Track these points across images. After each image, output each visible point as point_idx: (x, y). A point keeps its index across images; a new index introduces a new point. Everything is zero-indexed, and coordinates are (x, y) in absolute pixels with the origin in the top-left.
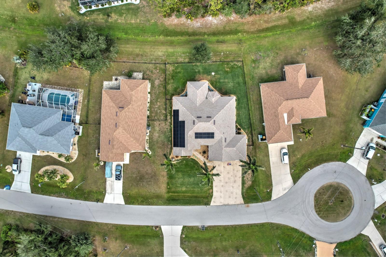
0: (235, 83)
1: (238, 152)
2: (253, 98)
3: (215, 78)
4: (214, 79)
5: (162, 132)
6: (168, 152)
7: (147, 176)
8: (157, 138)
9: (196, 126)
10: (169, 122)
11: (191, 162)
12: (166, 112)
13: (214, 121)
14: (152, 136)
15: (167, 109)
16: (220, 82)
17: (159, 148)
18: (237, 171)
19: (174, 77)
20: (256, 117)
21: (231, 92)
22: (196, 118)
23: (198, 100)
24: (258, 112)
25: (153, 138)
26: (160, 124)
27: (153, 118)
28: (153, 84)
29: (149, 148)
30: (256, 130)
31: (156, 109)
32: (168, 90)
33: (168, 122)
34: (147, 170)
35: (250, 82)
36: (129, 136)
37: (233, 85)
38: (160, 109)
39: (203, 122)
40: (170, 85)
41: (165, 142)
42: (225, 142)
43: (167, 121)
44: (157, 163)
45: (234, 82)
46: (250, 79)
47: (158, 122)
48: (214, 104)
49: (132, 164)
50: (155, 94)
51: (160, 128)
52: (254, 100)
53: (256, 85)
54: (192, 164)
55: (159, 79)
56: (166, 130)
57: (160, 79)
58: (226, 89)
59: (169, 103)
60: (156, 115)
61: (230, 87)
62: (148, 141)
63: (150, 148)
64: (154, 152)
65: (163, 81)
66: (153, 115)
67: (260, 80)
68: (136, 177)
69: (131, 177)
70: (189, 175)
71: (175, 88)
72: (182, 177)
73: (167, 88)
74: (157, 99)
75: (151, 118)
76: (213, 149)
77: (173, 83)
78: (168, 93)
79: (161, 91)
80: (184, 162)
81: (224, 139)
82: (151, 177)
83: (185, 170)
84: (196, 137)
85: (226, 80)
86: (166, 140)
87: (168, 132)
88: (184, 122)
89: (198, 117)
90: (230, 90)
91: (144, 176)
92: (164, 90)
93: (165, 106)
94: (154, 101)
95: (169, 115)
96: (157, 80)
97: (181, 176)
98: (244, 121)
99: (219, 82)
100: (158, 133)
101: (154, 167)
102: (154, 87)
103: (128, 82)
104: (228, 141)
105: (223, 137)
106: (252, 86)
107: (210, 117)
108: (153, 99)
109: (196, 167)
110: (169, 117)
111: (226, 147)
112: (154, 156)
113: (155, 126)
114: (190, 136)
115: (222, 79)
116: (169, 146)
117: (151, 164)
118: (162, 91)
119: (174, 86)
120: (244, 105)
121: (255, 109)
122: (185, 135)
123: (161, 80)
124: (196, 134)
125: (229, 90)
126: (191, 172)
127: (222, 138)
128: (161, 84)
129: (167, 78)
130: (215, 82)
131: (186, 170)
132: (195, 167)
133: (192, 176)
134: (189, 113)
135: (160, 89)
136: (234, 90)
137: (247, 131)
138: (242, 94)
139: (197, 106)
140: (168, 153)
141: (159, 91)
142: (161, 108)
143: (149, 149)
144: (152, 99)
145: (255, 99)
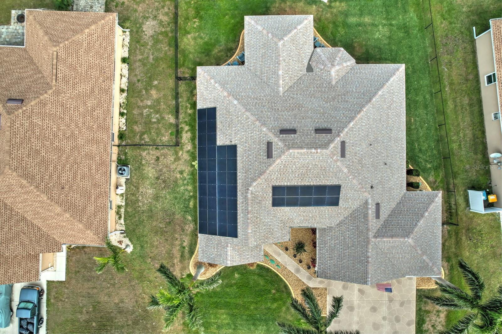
0: (395, 28)
1: (420, 252)
2: (450, 76)
3: (332, 13)
4: (329, 15)
5: (164, 181)
6: (185, 244)
7: (120, 320)
8: (150, 200)
9: (277, 163)
10: (188, 152)
11: (256, 277)
12: (177, 118)
13: (343, 143)
14: (133, 195)
15: (181, 111)
16: (347, 24)
17: (157, 231)
18: (402, 304)
19: (203, 9)
20: (461, 135)
21: (383, 56)
22: (275, 135)
23: (280, 72)
24: (468, 119)
25: (138, 201)
26: (158, 159)
27: (137, 140)
28: (137, 32)
29: (125, 232)
30: (462, 176)
31: (145, 111)
32: (183, 51)
33: (185, 150)
34: (122, 301)
35: (442, 23)
36: (44, 197)
37: (388, 34)
38: (157, 112)
39: (301, 148)
40: (189, 36)
41: (174, 214)
42: (378, 216)
43: (182, 149)
44: (152, 278)
45: (391, 25)
46: (442, 16)
47: (154, 153)
48: (336, 86)
49: (73, 282)
50: (144, 65)
51: (161, 170)
52: (455, 82)
53: (462, 33)
54: (262, 282)
55: (155, 17)
56: (178, 176)
57: (161, 17)
58: (365, 45)
59: (186, 91)
60: (148, 131)
61: (378, 39)
62: (123, 210)
63: (129, 233)
64: (142, 247)
65: (169, 24)
66: (137, 128)
67: (475, 18)
68: (87, 321)
69: (73, 322)
70: (250, 316)
71: (206, 43)
72: (228, 324)
73: (182, 46)
74: (151, 79)
75: (130, 138)
76: (331, 240)
77: (200, 28)
78: (184, 61)
79: (162, 55)
80: (237, 275)
81: (374, 207)
82: (133, 323)
83: (240, 301)
84: (276, 203)
85: (367, 19)
86: (178, 209)
87: (185, 182)
88: (232, 149)
89: (283, 131)
90: (380, 49)
91: (110, 319)
92: (171, 53)
93: (174, 102)
94: (140, 85)
95: (187, 128)
96: (150, 19)
97: (225, 319)
98: (425, 147)
99: (345, 25)
100: (152, 184)
101: (141, 291)
102: (142, 41)
103: (49, 19)
104: (385, 213)
105: (370, 201)
106: (447, 36)
107: (328, 131)
108: (139, 81)
109: (273, 291)
110: (186, 137)
111: (379, 234)
112: (143, 257)
113: (143, 165)
114: (255, 197)
115: (354, 15)
116: (187, 227)
117: (134, 283)
118: (166, 54)
119: (201, 38)
120: (424, 97)
121: (459, 108)
122: (239, 194)
123: (161, 21)
124: (276, 190)
125: (377, 50)
126: (256, 309)
127: (366, 203)
128: (162, 33)
129: (180, 13)
130: (331, 26)
131: (241, 303)
132: (269, 292)
133: (260, 320)
134: (252, 118)
135: (158, 47)
136: (391, 50)
137: (431, 179)
138: (417, 60)
139: (278, 92)
140: (184, 248)
141: (156, 54)
142: (163, 107)
143: (127, 236)
144: (135, 79)
145: (456, 79)
